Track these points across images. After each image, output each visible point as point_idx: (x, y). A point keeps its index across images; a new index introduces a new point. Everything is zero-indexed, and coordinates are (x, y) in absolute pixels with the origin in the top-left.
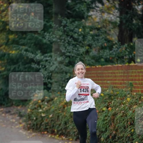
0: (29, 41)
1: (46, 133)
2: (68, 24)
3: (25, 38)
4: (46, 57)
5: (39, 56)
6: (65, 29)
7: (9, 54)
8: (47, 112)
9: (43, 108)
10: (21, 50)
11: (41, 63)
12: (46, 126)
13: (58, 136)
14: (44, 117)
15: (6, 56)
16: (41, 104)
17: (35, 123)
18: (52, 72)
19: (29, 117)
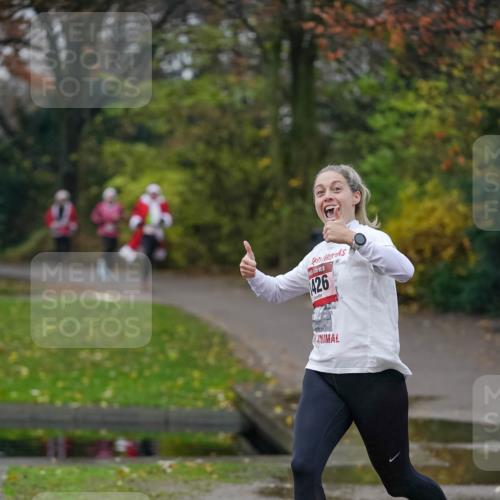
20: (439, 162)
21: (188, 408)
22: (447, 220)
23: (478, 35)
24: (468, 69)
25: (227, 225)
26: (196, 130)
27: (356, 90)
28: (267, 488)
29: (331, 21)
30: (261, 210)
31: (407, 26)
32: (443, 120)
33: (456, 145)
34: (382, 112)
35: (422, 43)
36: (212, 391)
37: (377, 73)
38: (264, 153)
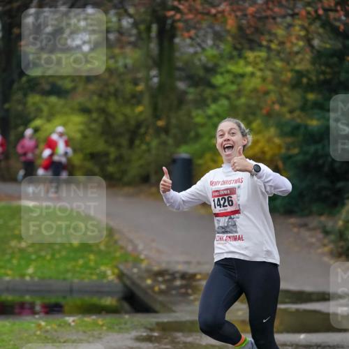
20: (261, 109)
21: (86, 280)
22: (266, 149)
23: (289, 19)
24: (282, 43)
25: (113, 152)
26: (91, 87)
27: (203, 58)
28: (141, 336)
29: (186, 11)
30: (137, 142)
31: (239, 14)
32: (264, 79)
33: (273, 97)
34: (222, 74)
35: (250, 26)
36: (103, 268)
37: (218, 47)
38: (139, 103)
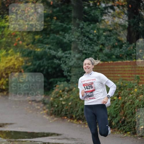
0: (52, 41)
1: (66, 118)
2: (84, 27)
3: (48, 38)
4: (66, 54)
5: (60, 53)
6: (82, 30)
7: (35, 52)
8: (67, 100)
9: (64, 97)
10: (45, 48)
11: (62, 59)
12: (66, 112)
13: (76, 120)
14: (64, 104)
15: (33, 53)
16: (62, 93)
17: (57, 109)
18: (71, 67)
19: (52, 105)
33: (19, 37)
